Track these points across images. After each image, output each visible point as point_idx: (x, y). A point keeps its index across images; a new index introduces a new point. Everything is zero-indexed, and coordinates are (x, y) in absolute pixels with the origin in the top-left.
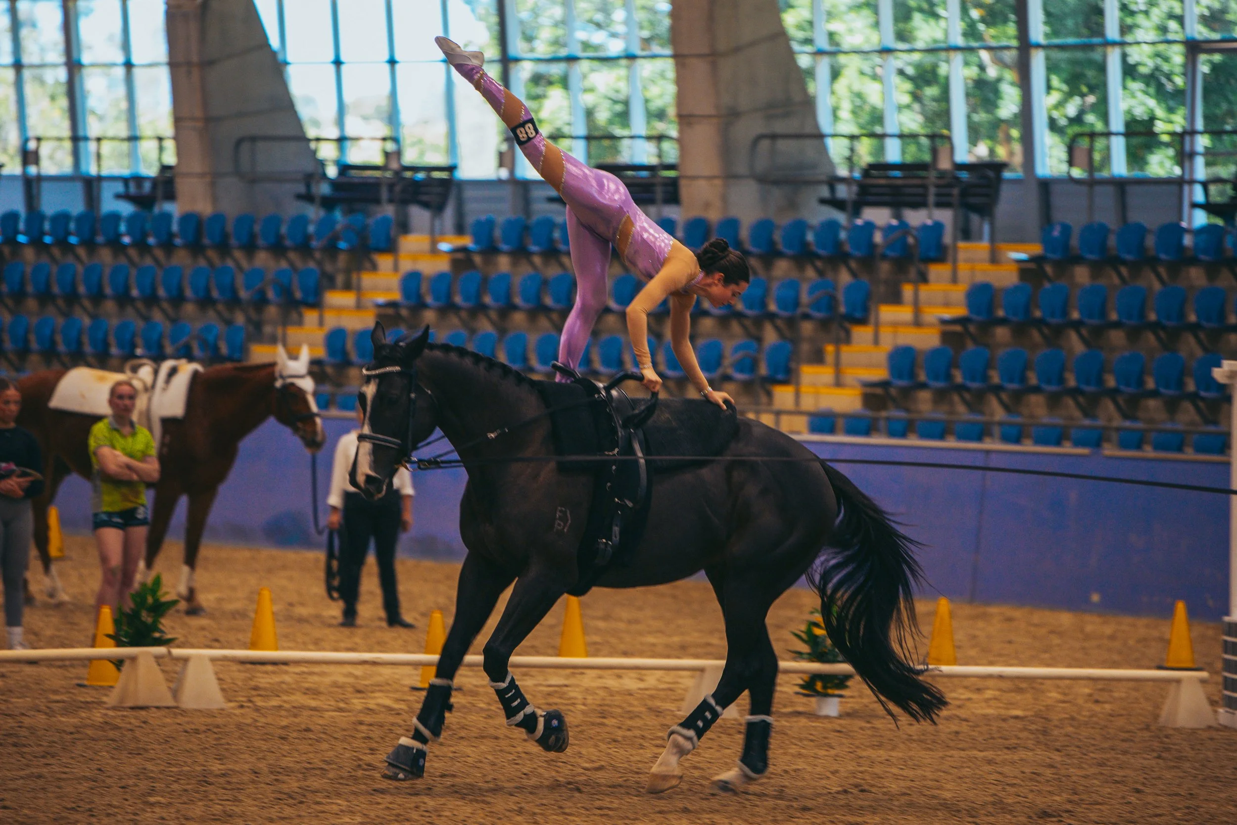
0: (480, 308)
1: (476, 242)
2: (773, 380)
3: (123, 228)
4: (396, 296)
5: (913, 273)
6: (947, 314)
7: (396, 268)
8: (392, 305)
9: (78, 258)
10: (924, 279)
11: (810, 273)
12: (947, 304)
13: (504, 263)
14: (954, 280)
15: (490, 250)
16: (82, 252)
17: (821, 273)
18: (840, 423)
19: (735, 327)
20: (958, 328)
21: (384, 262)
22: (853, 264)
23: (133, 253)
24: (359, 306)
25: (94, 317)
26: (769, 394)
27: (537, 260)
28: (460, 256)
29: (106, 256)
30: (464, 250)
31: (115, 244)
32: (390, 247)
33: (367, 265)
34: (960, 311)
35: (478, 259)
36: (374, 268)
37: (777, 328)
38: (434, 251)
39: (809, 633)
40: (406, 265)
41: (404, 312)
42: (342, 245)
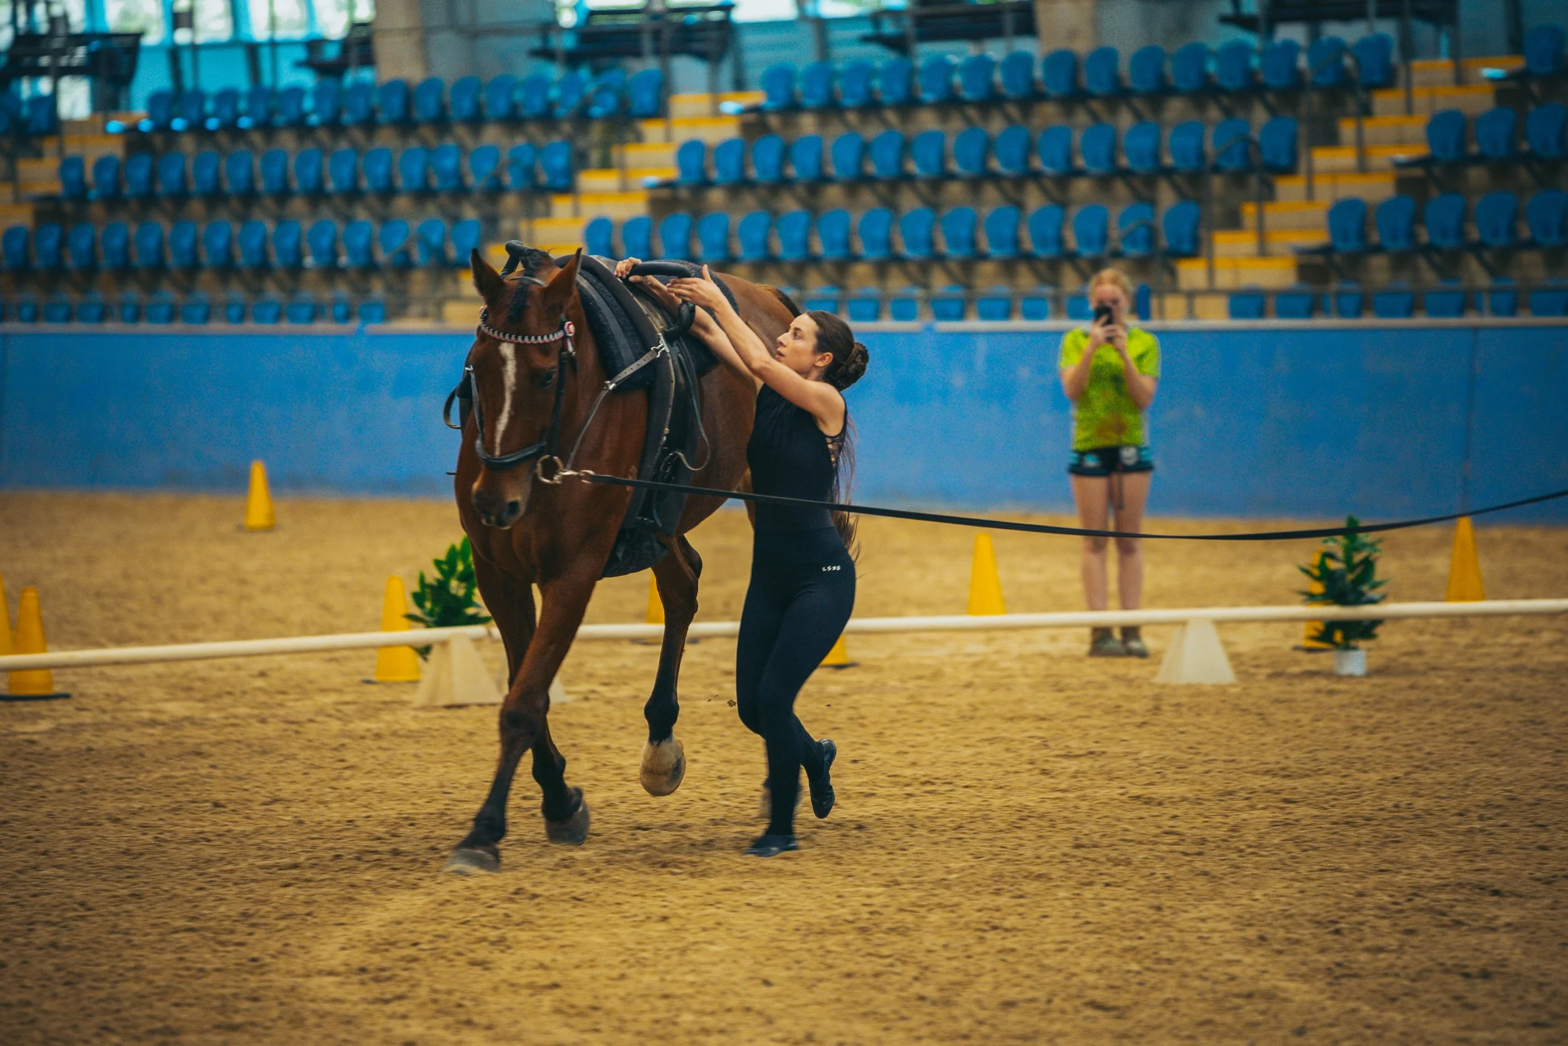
0: (783, 184)
1: (771, 97)
2: (1177, 254)
3: (308, 104)
4: (672, 173)
5: (1351, 105)
6: (1402, 156)
7: (668, 138)
8: (668, 185)
9: (252, 146)
10: (1366, 111)
11: (1214, 113)
12: (1400, 142)
13: (808, 124)
14: (1409, 110)
15: (791, 109)
16: (257, 138)
17: (1228, 112)
18: (1271, 303)
19: (1120, 188)
20: (1418, 172)
21: (653, 130)
22: (1271, 98)
23: (323, 136)
24: (625, 189)
25: (280, 220)
26: (1173, 273)
27: (852, 118)
28: (751, 117)
29: (287, 141)
30: (756, 110)
31: (300, 126)
32: (660, 112)
33: (630, 136)
34: (1420, 150)
35: (774, 121)
36: (639, 139)
37: (1175, 187)
38: (717, 114)
39: (1322, 566)
40: (683, 134)
41: (684, 194)
42: (597, 111)
